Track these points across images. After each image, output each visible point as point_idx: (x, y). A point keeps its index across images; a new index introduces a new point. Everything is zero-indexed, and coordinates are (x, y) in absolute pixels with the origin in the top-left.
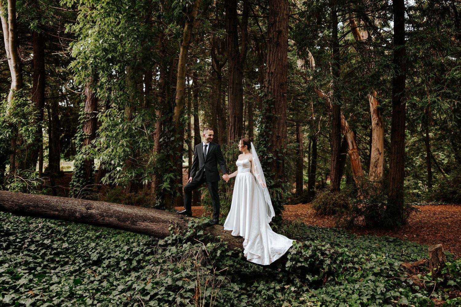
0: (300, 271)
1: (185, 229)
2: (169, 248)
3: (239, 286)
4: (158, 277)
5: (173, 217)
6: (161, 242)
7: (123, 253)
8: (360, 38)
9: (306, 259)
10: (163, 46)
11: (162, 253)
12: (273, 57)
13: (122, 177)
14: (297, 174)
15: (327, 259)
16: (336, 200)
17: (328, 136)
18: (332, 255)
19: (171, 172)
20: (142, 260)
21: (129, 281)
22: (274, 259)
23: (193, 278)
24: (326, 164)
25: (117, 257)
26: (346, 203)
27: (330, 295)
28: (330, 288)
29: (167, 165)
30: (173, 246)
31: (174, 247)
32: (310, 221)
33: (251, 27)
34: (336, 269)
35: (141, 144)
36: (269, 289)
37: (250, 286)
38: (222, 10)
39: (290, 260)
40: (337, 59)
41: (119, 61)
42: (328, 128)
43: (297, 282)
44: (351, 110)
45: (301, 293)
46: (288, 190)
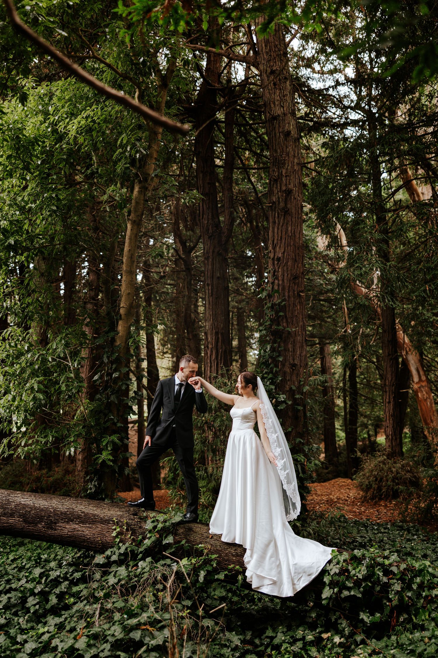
0: (347, 605)
1: (142, 534)
2: (113, 569)
3: (240, 637)
4: (97, 623)
5: (119, 513)
6: (100, 559)
7: (32, 582)
8: (418, 196)
9: (358, 583)
10: (95, 221)
11: (100, 580)
12: (280, 234)
13: (31, 445)
14: (325, 427)
15: (395, 581)
16: (398, 473)
17: (375, 360)
18: (403, 573)
19: (114, 432)
20: (66, 593)
21: (43, 634)
22: (302, 584)
23: (160, 625)
24: (373, 408)
25: (22, 589)
26: (415, 477)
27: (407, 650)
28: (404, 636)
29: (107, 421)
30: (120, 566)
31: (123, 568)
32: (355, 512)
33: (237, 184)
34: (412, 600)
35: (64, 385)
36: (295, 641)
37: (260, 637)
38: (190, 159)
39: (329, 585)
40: (385, 232)
41: (27, 249)
42: (373, 346)
43: (343, 626)
44: (414, 316)
45: (353, 647)
46: (314, 457)
